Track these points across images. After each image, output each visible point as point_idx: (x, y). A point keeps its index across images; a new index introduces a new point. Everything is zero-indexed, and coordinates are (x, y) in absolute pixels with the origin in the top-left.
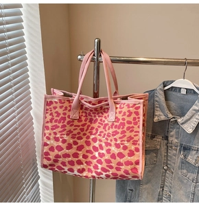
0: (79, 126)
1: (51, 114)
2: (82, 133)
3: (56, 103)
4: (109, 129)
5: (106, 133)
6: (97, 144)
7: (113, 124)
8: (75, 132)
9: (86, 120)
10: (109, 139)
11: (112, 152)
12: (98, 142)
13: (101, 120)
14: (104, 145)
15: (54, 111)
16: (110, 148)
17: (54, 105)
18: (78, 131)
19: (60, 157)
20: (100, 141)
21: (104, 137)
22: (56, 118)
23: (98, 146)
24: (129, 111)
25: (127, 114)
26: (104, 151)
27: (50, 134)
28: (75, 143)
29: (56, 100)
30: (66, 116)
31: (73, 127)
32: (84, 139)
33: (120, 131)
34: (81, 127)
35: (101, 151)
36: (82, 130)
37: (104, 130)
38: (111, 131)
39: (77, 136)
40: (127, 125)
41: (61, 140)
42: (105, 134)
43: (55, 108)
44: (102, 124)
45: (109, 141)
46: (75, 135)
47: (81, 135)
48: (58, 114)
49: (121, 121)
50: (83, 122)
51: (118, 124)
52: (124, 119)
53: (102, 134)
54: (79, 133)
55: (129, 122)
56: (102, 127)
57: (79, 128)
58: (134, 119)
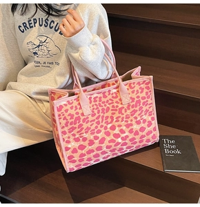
0: (94, 120)
1: (65, 118)
2: (99, 126)
3: (66, 105)
4: (126, 111)
5: (124, 116)
6: (117, 131)
7: (129, 106)
8: (93, 127)
9: (98, 112)
10: (129, 120)
11: (134, 131)
12: (117, 128)
13: (113, 106)
14: (124, 128)
15: (66, 114)
16: (132, 127)
17: (65, 108)
18: (95, 125)
19: (84, 155)
20: (119, 126)
21: (122, 121)
22: (70, 121)
23: (118, 132)
24: (141, 88)
25: (140, 91)
26: (127, 134)
27: (69, 137)
28: (96, 138)
29: (65, 103)
30: (80, 115)
31: (90, 124)
32: (103, 131)
33: (137, 108)
34: (96, 121)
35: (123, 135)
36: (98, 123)
37: (120, 115)
38: (129, 112)
39: (96, 130)
40: (142, 101)
41: (81, 139)
42: (123, 118)
43: (66, 111)
44: (116, 110)
45: (129, 122)
46: (94, 130)
47: (99, 128)
48: (72, 116)
49: (136, 99)
50: (97, 115)
51: (134, 103)
52: (138, 97)
53: (120, 119)
54: (96, 127)
55: (143, 98)
56: (117, 112)
57: (94, 123)
58: (147, 93)
